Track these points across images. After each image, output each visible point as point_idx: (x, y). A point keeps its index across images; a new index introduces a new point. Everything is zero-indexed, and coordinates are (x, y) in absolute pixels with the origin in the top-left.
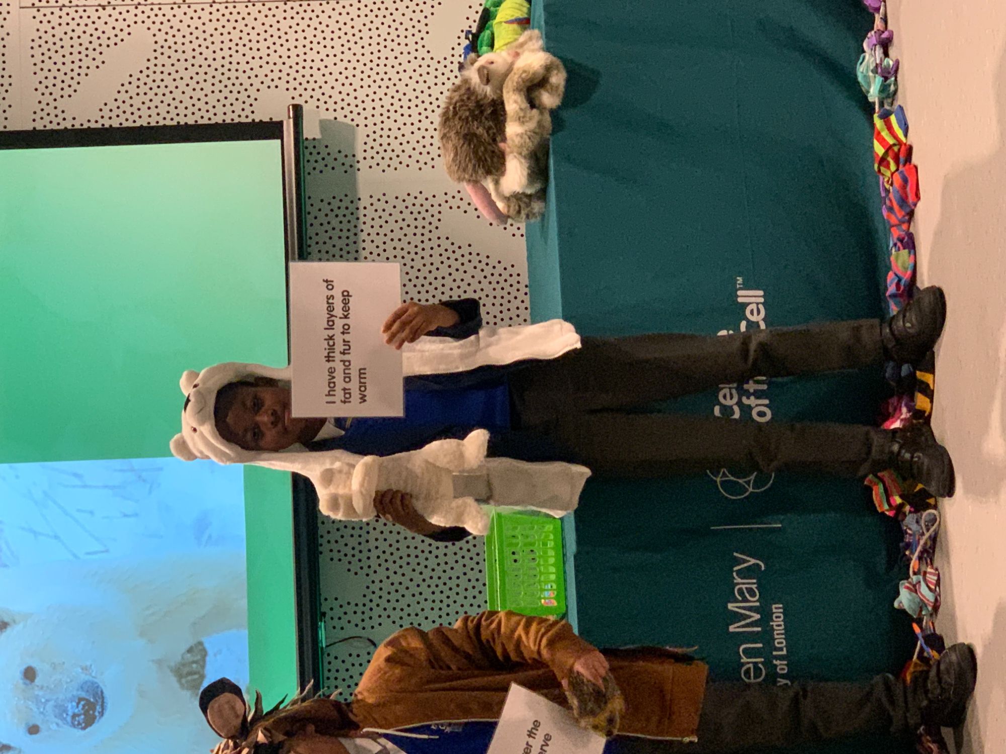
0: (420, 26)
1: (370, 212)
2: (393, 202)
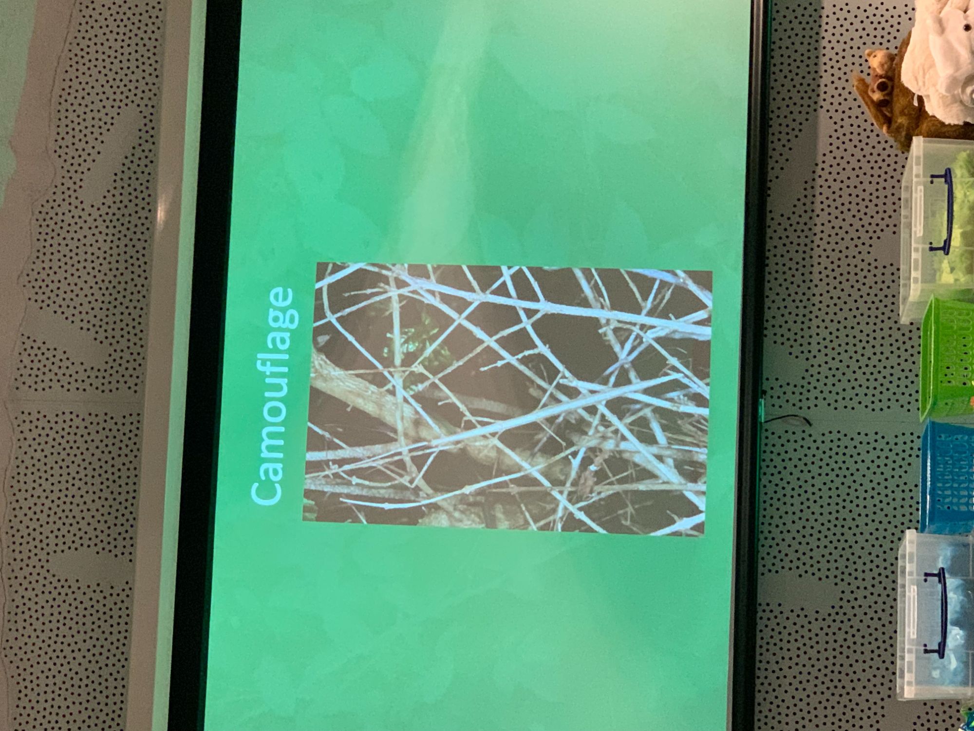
1: (832, 20)
2: (854, 11)
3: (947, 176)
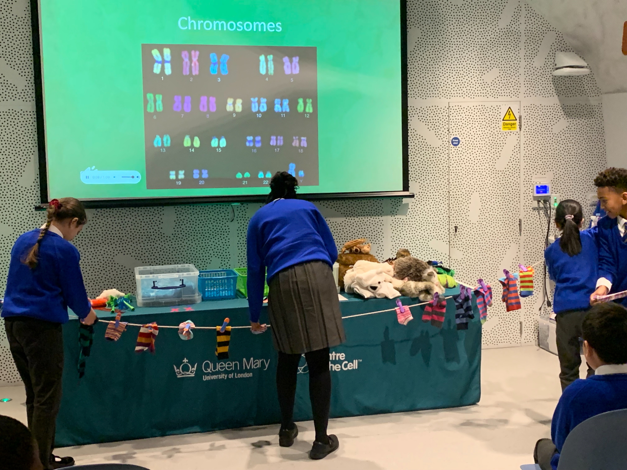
0: (440, 237)
1: (377, 220)
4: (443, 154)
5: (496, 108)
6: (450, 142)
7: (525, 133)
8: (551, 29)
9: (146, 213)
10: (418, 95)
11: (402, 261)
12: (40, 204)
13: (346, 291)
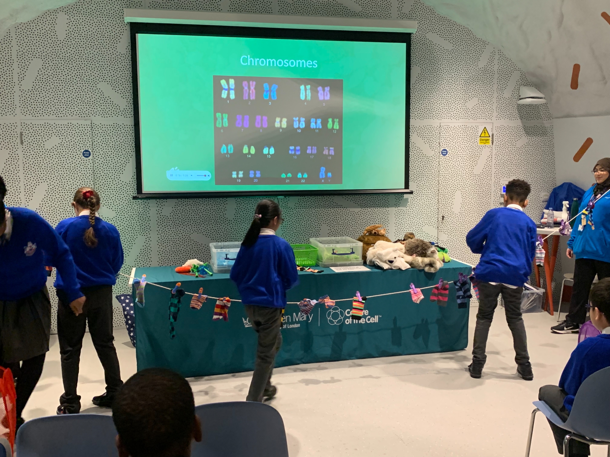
0: (431, 224)
1: (385, 210)
2: (387, 216)
3: (353, 253)
4: (435, 162)
5: (475, 127)
6: (441, 152)
7: (496, 147)
8: (517, 69)
9: (214, 203)
10: (418, 117)
11: (412, 242)
12: (136, 195)
13: (368, 264)
